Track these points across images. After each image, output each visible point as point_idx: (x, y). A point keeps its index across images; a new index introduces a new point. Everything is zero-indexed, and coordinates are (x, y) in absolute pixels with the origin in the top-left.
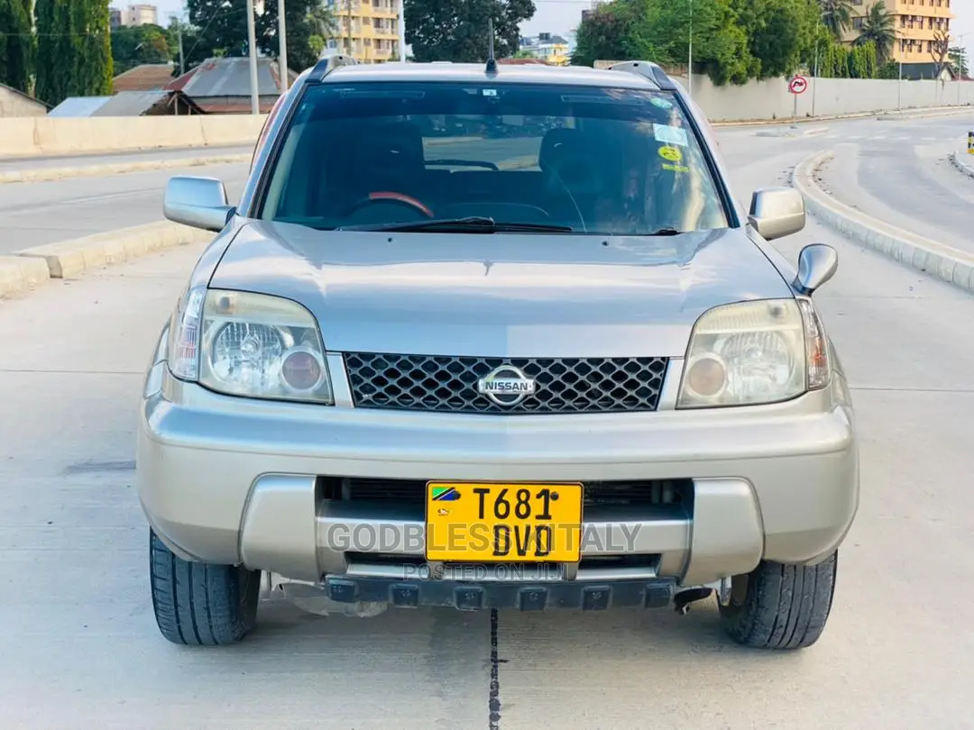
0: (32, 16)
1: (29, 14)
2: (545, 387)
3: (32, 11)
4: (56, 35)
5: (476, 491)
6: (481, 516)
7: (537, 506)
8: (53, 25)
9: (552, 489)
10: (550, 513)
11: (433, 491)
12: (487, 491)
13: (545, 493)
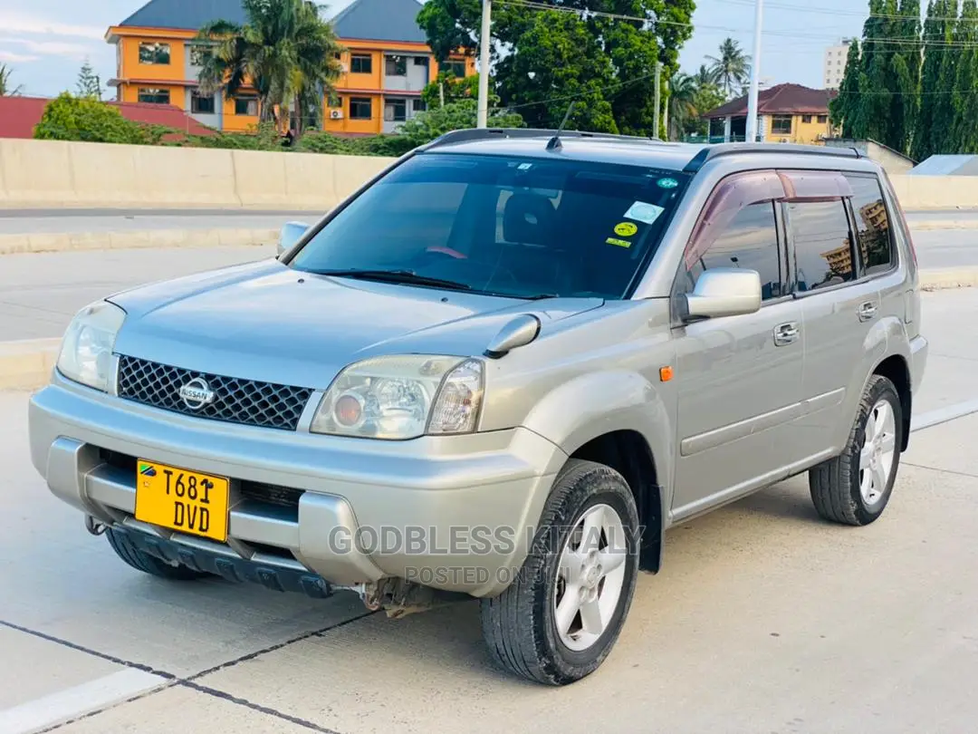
0: (920, 73)
1: (917, 72)
2: (222, 399)
3: (920, 69)
4: (939, 93)
5: (165, 472)
6: (168, 492)
7: (201, 490)
8: (938, 83)
9: (211, 480)
10: (209, 498)
11: (141, 466)
12: (171, 473)
13: (205, 481)
